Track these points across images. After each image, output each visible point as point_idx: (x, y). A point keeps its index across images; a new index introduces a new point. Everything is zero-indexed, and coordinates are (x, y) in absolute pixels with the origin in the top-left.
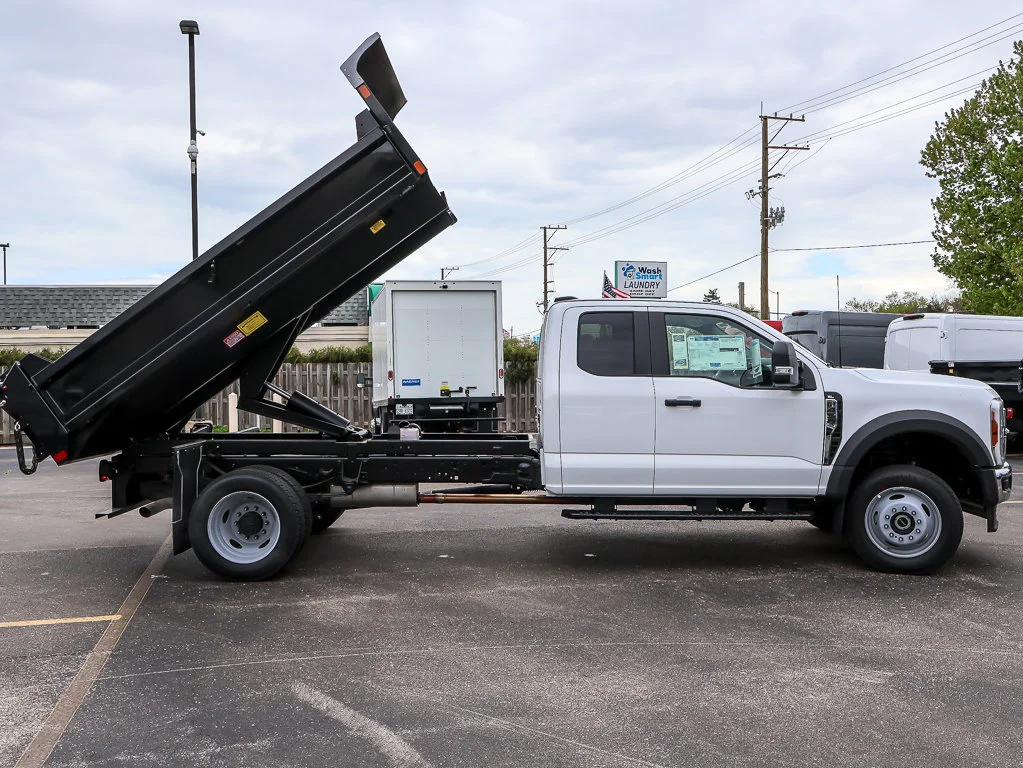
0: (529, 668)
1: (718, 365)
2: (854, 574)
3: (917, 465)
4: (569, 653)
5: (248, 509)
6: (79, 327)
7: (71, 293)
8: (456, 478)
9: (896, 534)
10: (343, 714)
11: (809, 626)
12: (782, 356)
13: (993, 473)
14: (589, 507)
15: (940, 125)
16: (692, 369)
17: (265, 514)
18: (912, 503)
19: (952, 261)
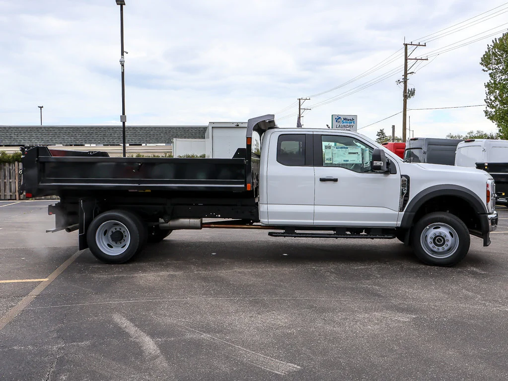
0: (232, 309)
1: (347, 161)
2: (414, 266)
3: (449, 212)
4: (255, 303)
5: (116, 229)
6: (75, 145)
7: (71, 129)
8: (219, 216)
9: (436, 246)
10: (132, 329)
11: (382, 291)
12: (377, 156)
13: (486, 217)
14: (283, 231)
15: (490, 46)
16: (334, 163)
17: (124, 232)
18: (444, 231)
19: (494, 114)
